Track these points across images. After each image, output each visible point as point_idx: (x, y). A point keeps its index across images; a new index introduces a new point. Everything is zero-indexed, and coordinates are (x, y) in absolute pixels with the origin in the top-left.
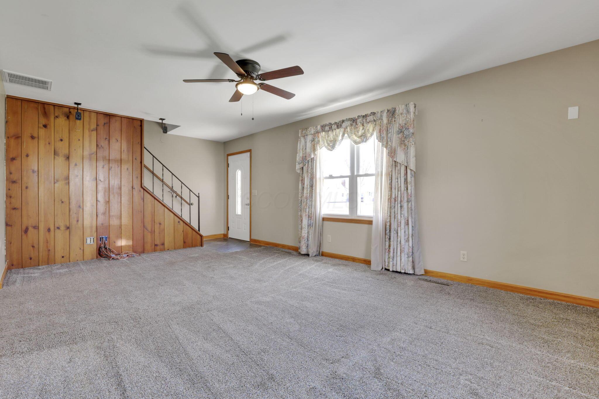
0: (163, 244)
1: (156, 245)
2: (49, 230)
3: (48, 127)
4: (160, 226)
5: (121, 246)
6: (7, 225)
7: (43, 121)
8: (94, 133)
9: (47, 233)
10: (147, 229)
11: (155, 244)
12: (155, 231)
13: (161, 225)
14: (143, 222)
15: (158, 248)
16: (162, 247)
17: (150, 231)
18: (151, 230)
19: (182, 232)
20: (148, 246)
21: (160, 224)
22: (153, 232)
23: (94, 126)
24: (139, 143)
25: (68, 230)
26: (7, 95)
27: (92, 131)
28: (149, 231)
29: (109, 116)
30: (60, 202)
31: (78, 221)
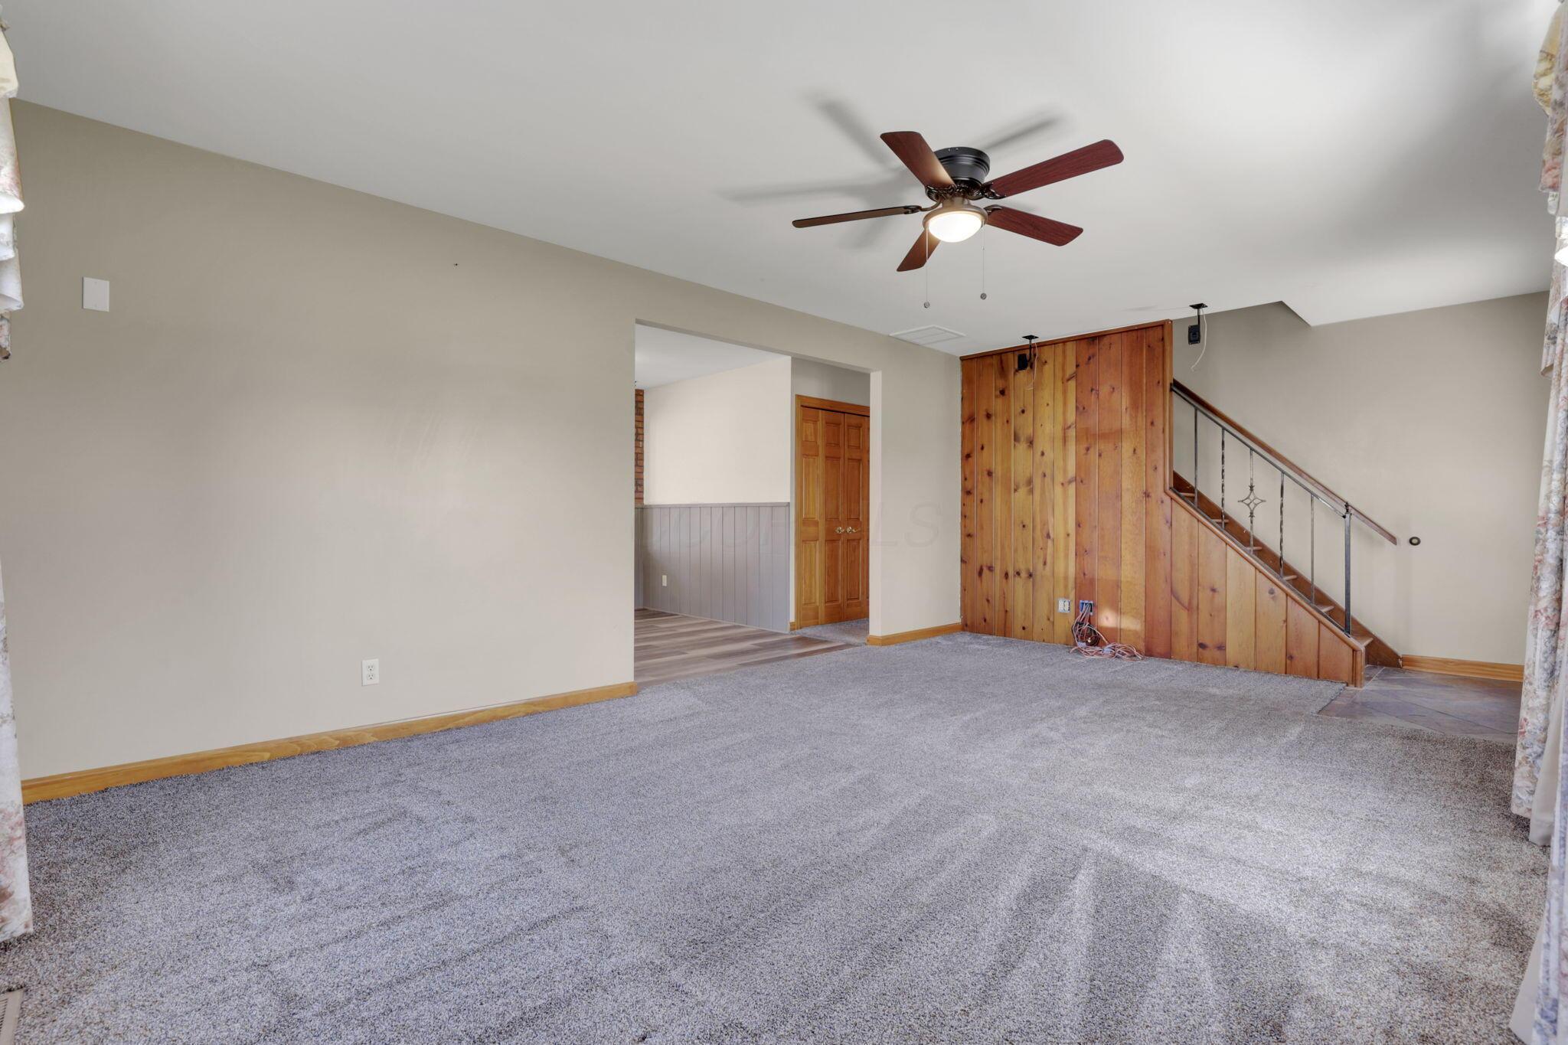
0: (1221, 648)
1: (1202, 646)
2: (1006, 575)
3: (1006, 392)
4: (1213, 597)
5: (1120, 629)
6: (963, 561)
7: (1001, 384)
8: (1072, 384)
9: (1004, 580)
10: (1178, 599)
11: (1200, 641)
12: (1200, 607)
13: (1216, 595)
14: (1169, 580)
15: (1207, 653)
16: (1217, 654)
17: (1186, 604)
18: (1190, 603)
19: (1282, 624)
20: (1181, 644)
21: (1213, 590)
22: (1191, 608)
23: (1071, 369)
24: (1159, 382)
25: (1031, 580)
26: (960, 358)
27: (1068, 380)
28: (1183, 605)
29: (1093, 339)
30: (1021, 526)
31: (1045, 563)
